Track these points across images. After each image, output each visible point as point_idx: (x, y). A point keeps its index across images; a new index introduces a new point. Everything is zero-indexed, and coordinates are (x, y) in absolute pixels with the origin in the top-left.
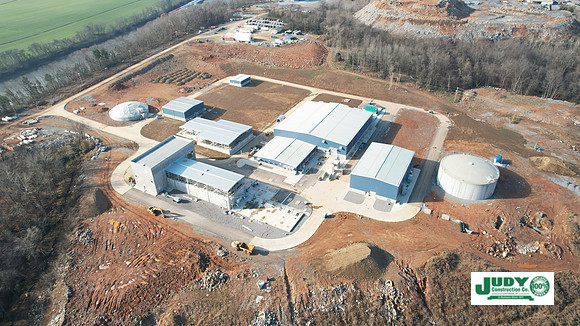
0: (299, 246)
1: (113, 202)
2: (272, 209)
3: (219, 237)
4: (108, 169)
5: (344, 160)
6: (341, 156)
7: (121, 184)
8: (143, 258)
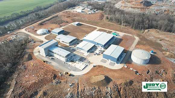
0: (84, 75)
1: (33, 58)
2: (78, 63)
3: (61, 70)
4: (33, 48)
5: (103, 49)
6: (102, 48)
7: (36, 53)
8: (38, 74)
